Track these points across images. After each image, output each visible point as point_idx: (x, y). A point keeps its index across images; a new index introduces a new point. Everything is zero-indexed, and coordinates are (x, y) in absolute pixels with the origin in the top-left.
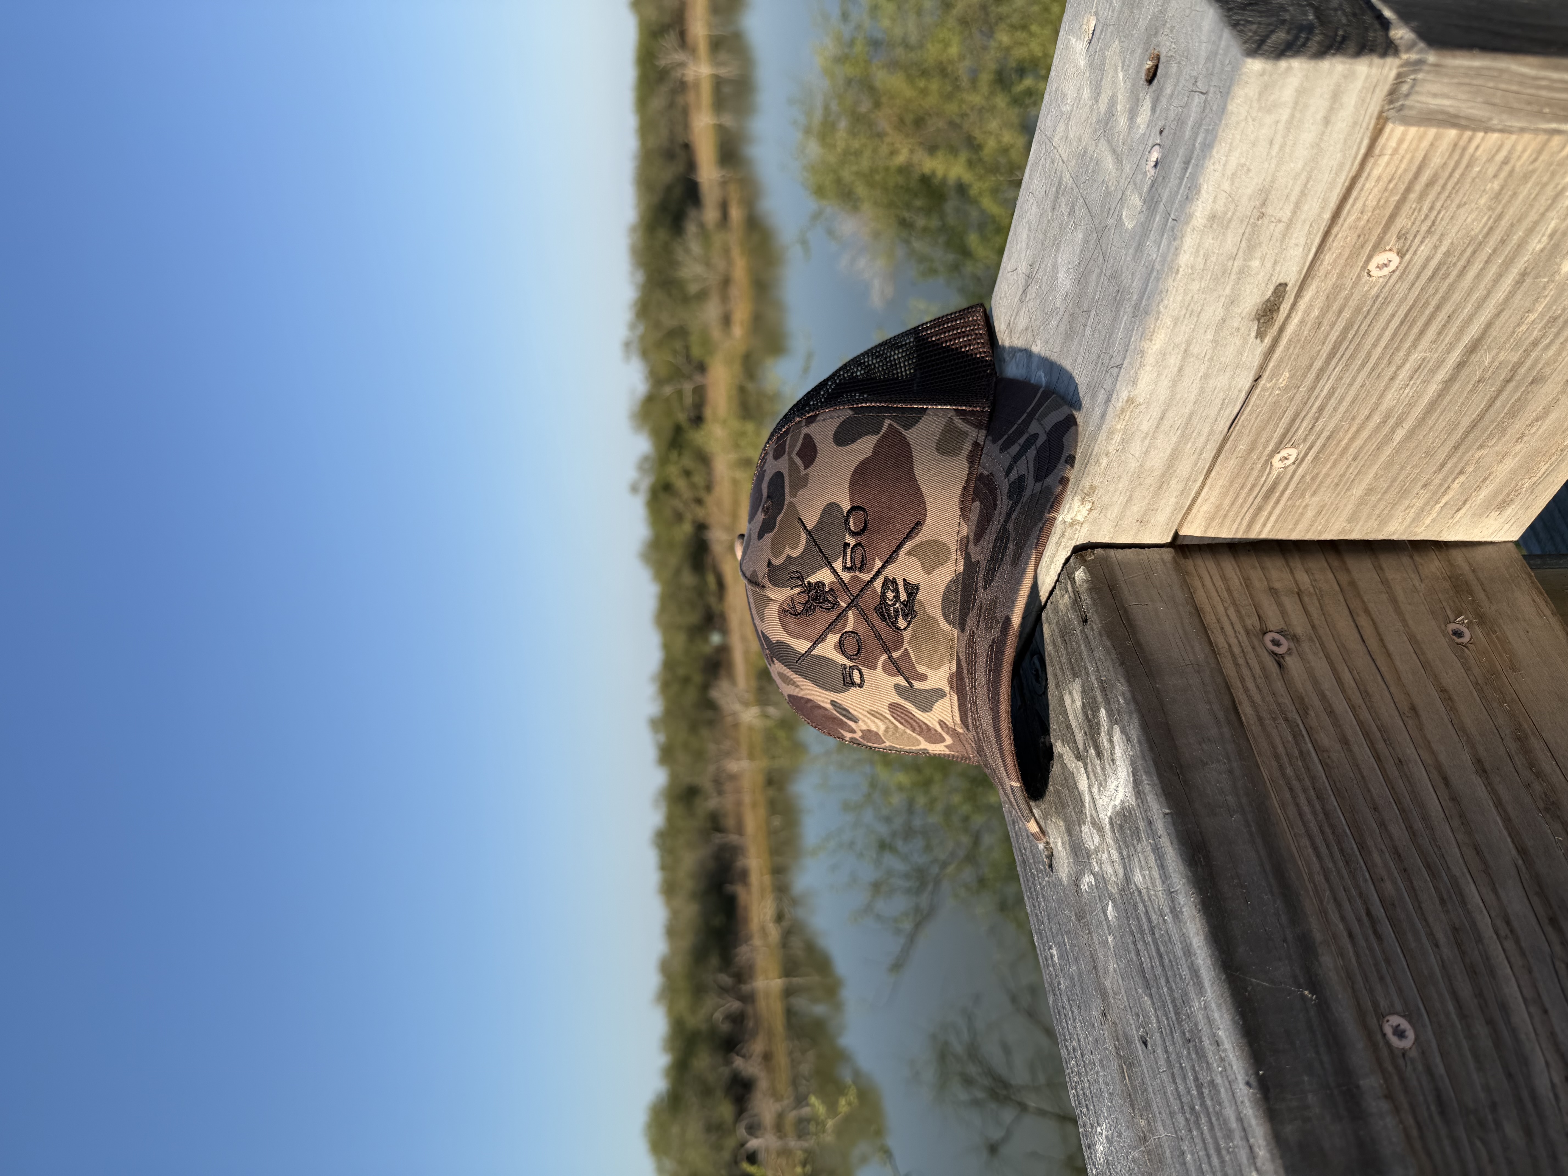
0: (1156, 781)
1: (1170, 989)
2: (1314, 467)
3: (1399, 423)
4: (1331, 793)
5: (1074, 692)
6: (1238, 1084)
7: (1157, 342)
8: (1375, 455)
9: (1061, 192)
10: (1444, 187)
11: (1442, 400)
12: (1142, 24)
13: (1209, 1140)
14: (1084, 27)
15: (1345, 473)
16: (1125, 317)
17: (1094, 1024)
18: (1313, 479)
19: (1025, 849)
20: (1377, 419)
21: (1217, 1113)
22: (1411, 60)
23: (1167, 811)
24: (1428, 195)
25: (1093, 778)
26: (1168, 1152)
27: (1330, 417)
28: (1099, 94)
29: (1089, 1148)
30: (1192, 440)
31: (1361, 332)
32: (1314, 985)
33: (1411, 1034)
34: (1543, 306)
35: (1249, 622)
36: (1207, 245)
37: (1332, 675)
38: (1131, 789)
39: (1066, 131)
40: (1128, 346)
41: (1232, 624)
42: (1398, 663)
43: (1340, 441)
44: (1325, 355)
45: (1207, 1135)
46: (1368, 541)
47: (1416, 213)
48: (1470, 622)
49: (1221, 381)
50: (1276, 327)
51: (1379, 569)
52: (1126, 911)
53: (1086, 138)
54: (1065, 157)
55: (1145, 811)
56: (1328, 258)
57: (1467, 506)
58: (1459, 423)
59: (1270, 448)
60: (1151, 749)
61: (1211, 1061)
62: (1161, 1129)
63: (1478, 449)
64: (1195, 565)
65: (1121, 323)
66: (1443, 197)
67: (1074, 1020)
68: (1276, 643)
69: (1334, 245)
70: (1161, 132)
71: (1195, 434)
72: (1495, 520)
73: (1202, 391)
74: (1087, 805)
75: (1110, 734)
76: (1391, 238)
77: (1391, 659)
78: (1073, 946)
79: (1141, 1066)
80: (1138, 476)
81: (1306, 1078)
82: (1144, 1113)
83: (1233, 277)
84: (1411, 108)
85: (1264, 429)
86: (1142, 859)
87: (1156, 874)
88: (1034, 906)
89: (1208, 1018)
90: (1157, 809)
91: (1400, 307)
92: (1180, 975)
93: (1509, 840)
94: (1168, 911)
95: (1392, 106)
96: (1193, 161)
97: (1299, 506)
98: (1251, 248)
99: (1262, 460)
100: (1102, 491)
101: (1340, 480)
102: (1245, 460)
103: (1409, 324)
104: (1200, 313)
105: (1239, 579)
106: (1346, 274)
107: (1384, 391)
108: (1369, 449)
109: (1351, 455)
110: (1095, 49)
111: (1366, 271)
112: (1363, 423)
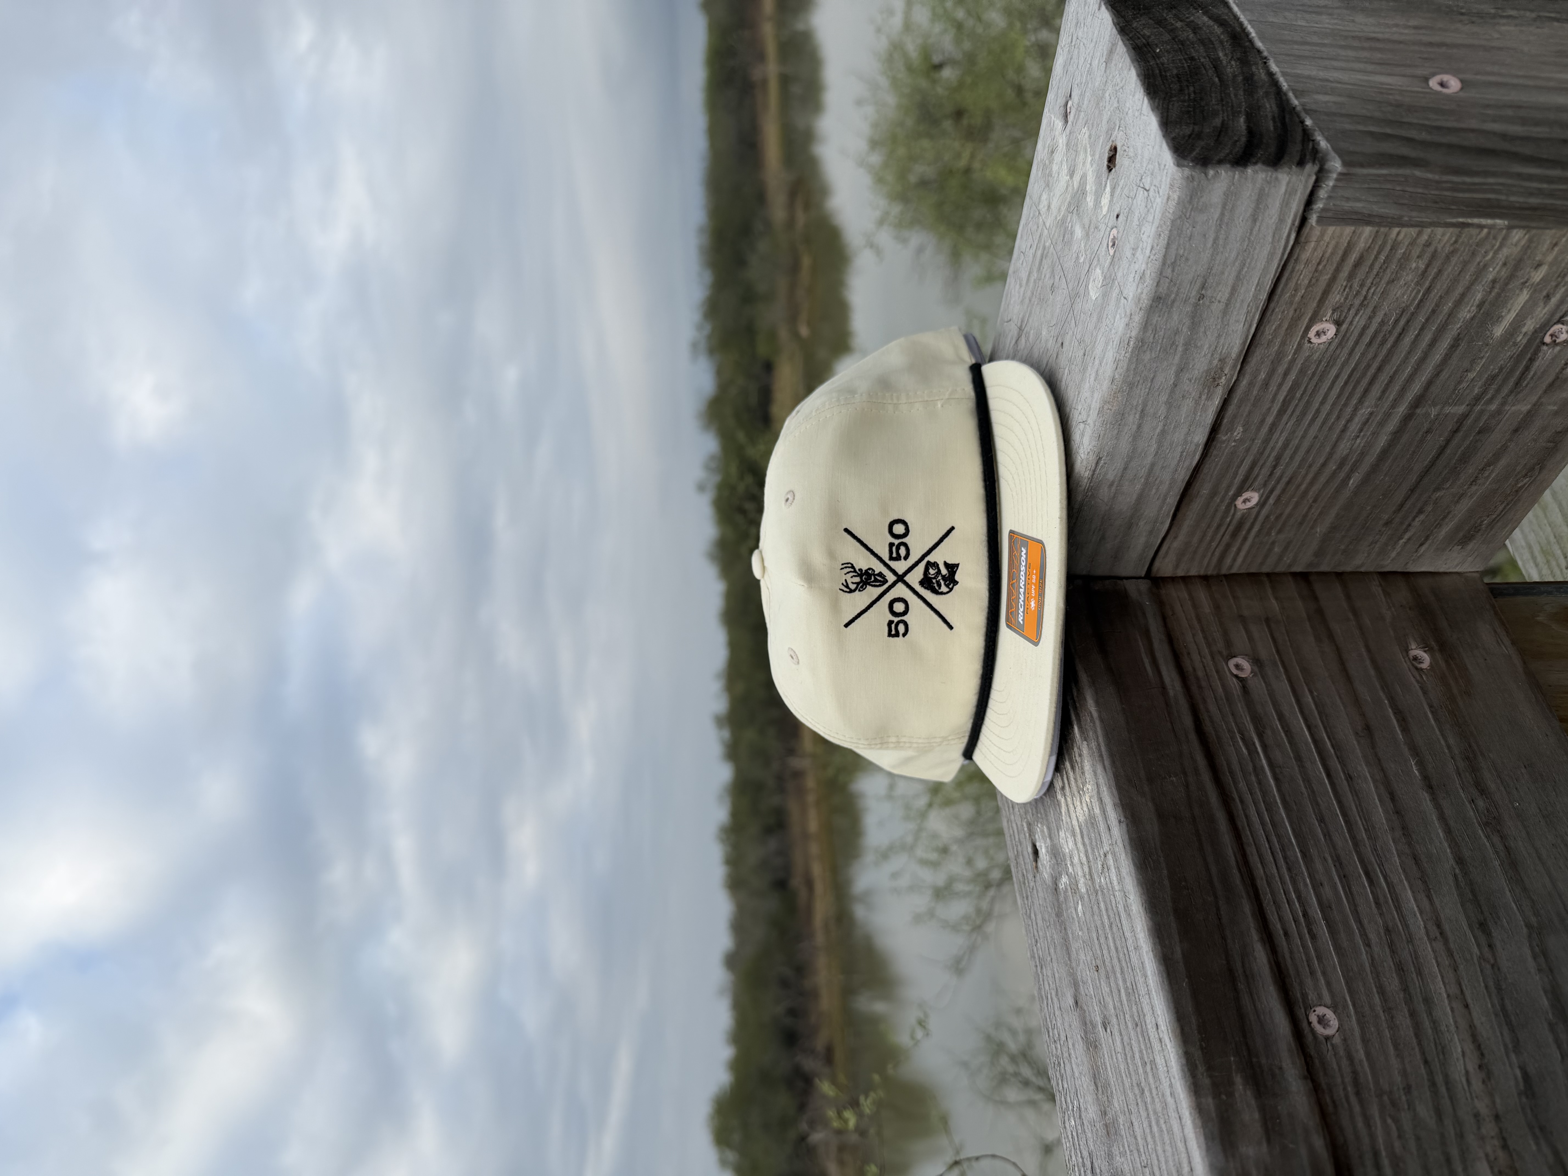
0: (1116, 793)
2: (1277, 508)
3: (1353, 470)
4: (1280, 805)
8: (1333, 499)
9: (1045, 255)
10: (1371, 267)
11: (1394, 449)
12: (1105, 116)
15: (1307, 513)
17: (1068, 1011)
18: (1277, 518)
21: (1157, 1089)
23: (1123, 819)
24: (1356, 274)
27: (1288, 465)
28: (1073, 172)
30: (1156, 488)
31: (1309, 391)
33: (1335, 1024)
34: (1480, 366)
35: (1215, 648)
37: (1292, 697)
38: (1096, 801)
39: (1048, 200)
41: (1200, 651)
42: (1357, 688)
43: (1300, 485)
44: (1276, 411)
45: (1149, 1107)
46: (1338, 572)
47: (1347, 290)
48: (1430, 650)
49: (1178, 437)
52: (1092, 910)
53: (1063, 209)
54: (1047, 223)
56: (1269, 330)
57: (1429, 542)
58: (1412, 469)
59: (1232, 492)
63: (1434, 491)
64: (1167, 594)
66: (1372, 276)
67: (1054, 1006)
68: (1240, 668)
69: (1273, 318)
70: (1117, 217)
71: (1157, 482)
72: (1459, 553)
73: (1161, 444)
74: (1063, 812)
75: (1081, 749)
76: (1327, 312)
77: (1351, 683)
79: (1103, 1048)
80: (1108, 519)
83: (1180, 349)
85: (1224, 476)
87: (1114, 875)
88: (1024, 902)
90: (1114, 818)
91: (1342, 370)
92: (1131, 966)
93: (1449, 851)
94: (1123, 909)
97: (1267, 542)
98: (1195, 325)
99: (1226, 502)
101: (1304, 520)
102: (1209, 502)
103: (1353, 384)
104: (1153, 379)
105: (1210, 607)
106: (1288, 342)
107: (1337, 441)
108: (1328, 493)
109: (1311, 498)
110: (1071, 131)
111: (1307, 338)
112: (1320, 470)
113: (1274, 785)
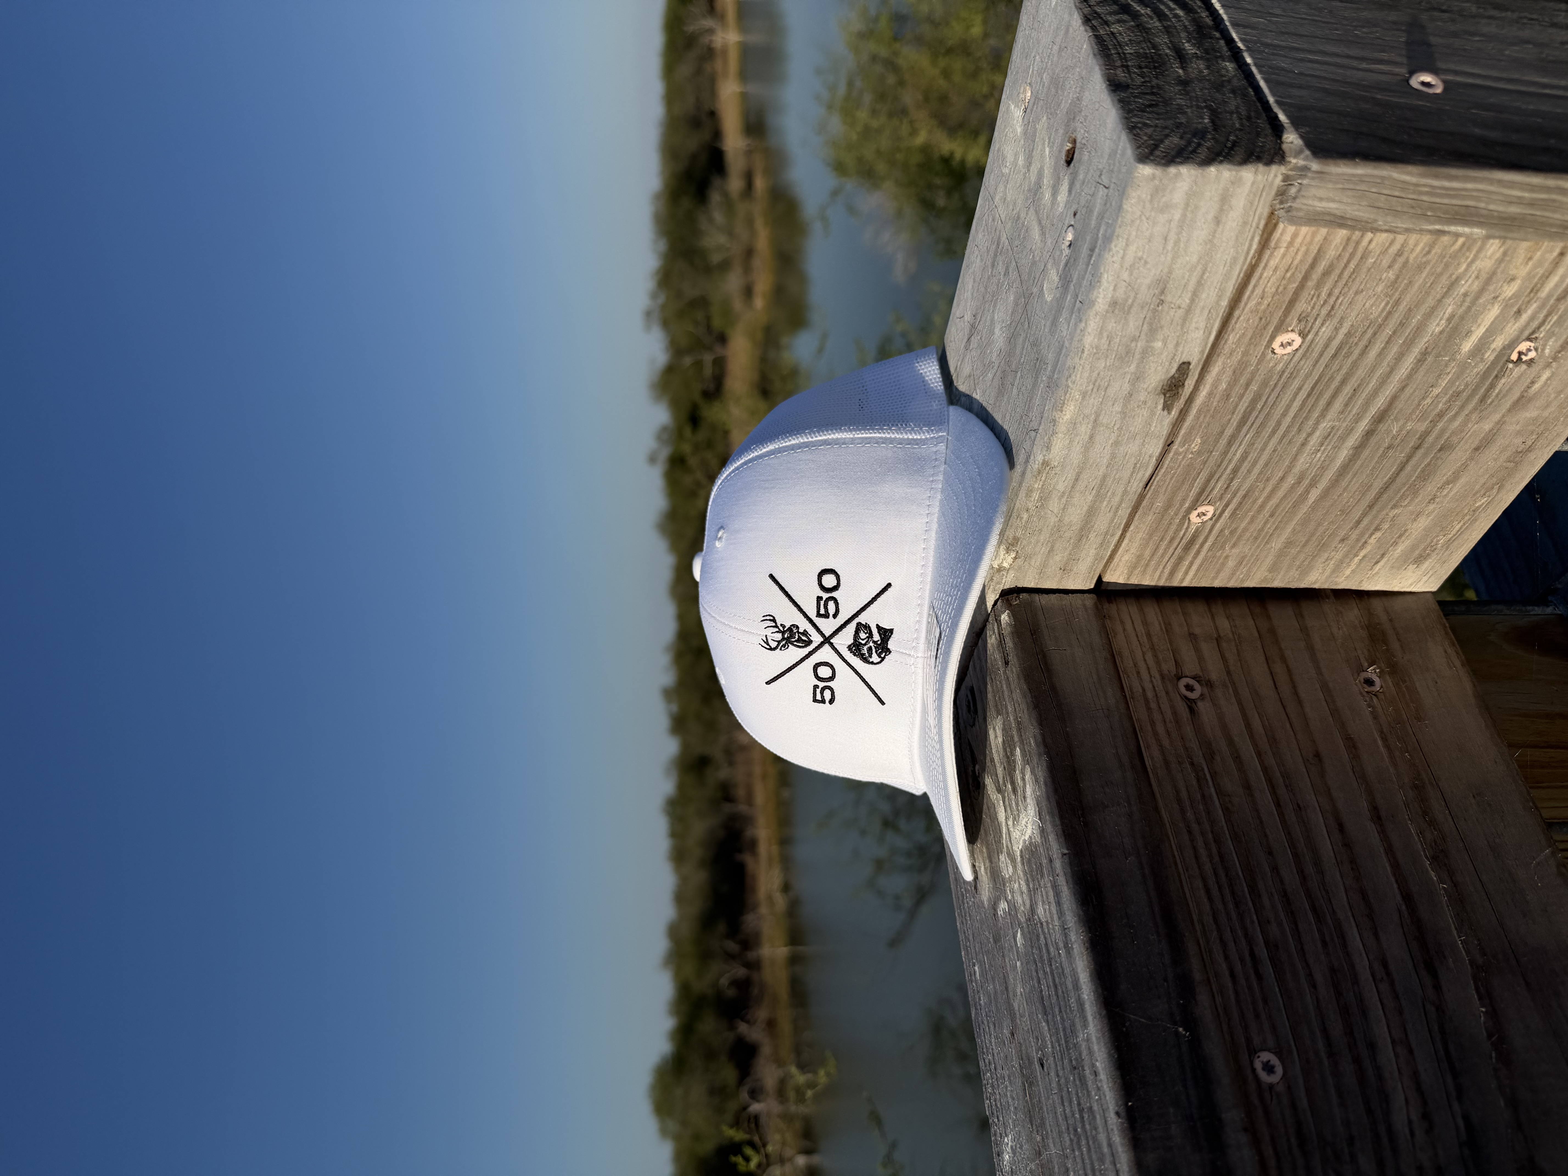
0: (1058, 822)
1: (1062, 1018)
2: (1232, 522)
3: (1313, 484)
4: (1228, 837)
5: (997, 728)
6: (1110, 1112)
7: (1068, 413)
8: (1291, 513)
9: (999, 251)
10: (1340, 276)
11: (1354, 465)
12: (1065, 106)
13: (1087, 1161)
14: (1022, 96)
15: (1263, 528)
16: (1042, 386)
17: (1004, 1042)
18: (1232, 533)
20: (1290, 480)
21: (1094, 1137)
22: (1299, 165)
23: (1066, 851)
24: (1325, 283)
25: (1009, 811)
26: (1057, 1167)
27: (1245, 478)
28: (1030, 163)
29: (998, 1155)
30: (1107, 499)
31: (1270, 403)
32: (1189, 1023)
33: (1279, 1070)
34: (1446, 382)
35: (1165, 667)
37: (1242, 721)
38: (1037, 827)
39: (1004, 192)
40: (1043, 412)
41: (1148, 668)
42: (1307, 710)
43: (1256, 499)
44: (1235, 424)
45: (1086, 1156)
46: (1290, 589)
47: (1315, 299)
48: (1382, 672)
49: (1133, 448)
51: (1300, 616)
52: (1031, 939)
53: (1020, 202)
54: (1003, 217)
55: (1048, 849)
56: (1232, 338)
57: (1385, 560)
58: (1371, 485)
59: (1187, 505)
60: (1056, 791)
61: (1090, 1089)
62: (1052, 1145)
63: (1392, 508)
64: (1117, 609)
65: (1039, 389)
66: (1340, 285)
67: (990, 1036)
68: (1189, 688)
69: (1237, 326)
70: (1075, 215)
71: (1109, 494)
72: (1414, 572)
73: (1114, 455)
74: (1004, 836)
75: (1023, 773)
76: (1293, 322)
77: (1302, 706)
78: (991, 965)
79: (1038, 1085)
80: (1058, 529)
81: (1172, 1110)
82: (1040, 1129)
83: (1137, 356)
84: (1298, 210)
85: (1179, 488)
86: (1044, 893)
87: (1054, 909)
88: (963, 923)
89: (1090, 1049)
90: (1057, 849)
91: (1306, 380)
92: (1070, 1006)
93: (1395, 886)
94: (1062, 945)
95: (1282, 206)
96: (1097, 250)
97: (1220, 557)
98: (1153, 332)
99: (1180, 516)
100: (1025, 542)
101: (1259, 534)
102: (1163, 516)
103: (1315, 397)
104: (1107, 388)
105: (1160, 624)
106: (1251, 352)
107: (1296, 455)
108: (1285, 507)
109: (1267, 512)
110: (1029, 120)
111: (1270, 349)
112: (1278, 484)
113: (1222, 814)
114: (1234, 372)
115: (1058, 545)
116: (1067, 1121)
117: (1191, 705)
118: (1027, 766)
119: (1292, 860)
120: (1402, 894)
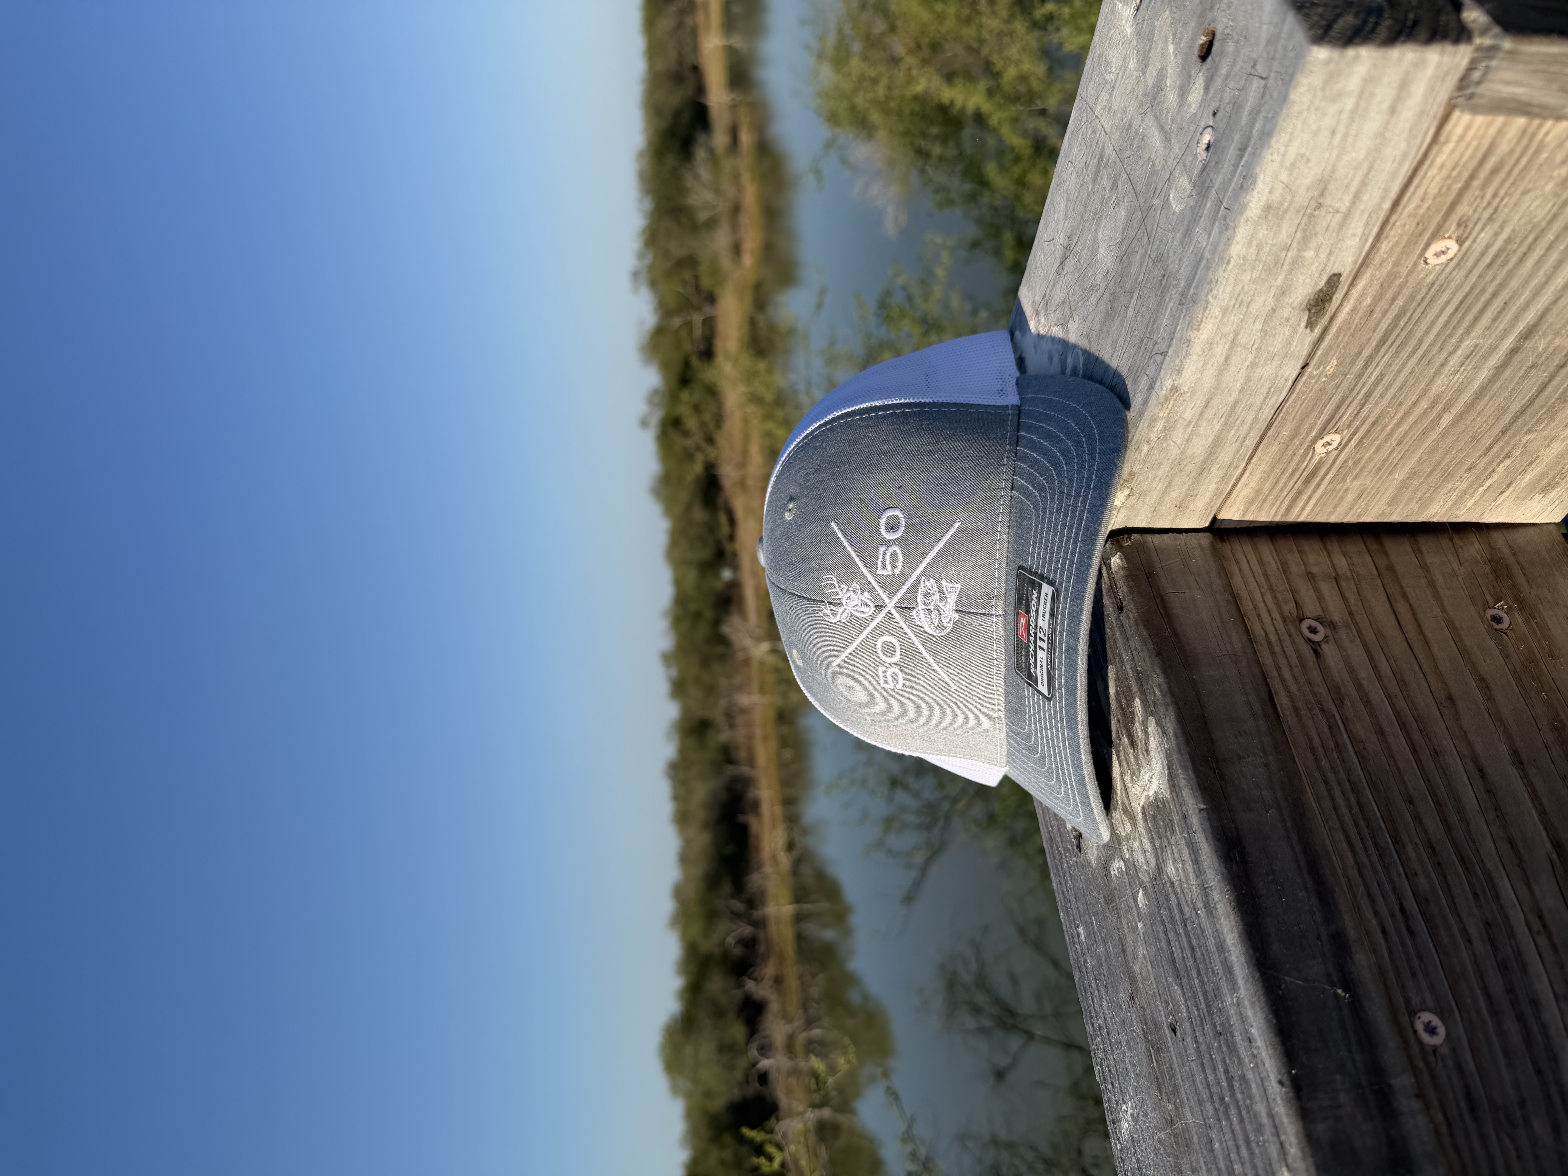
0: (1192, 776)
1: (1202, 982)
2: (1357, 452)
3: (1447, 408)
4: (1366, 786)
6: (1270, 1080)
7: (1205, 331)
8: (1420, 440)
9: (1103, 164)
10: (1509, 174)
11: (1493, 386)
13: (1239, 1132)
15: (1388, 457)
16: (1171, 304)
17: (1121, 1006)
18: (1355, 464)
19: (1051, 826)
20: (1424, 405)
21: (1248, 1107)
22: (1485, 46)
23: (1203, 806)
24: (1491, 183)
25: (1125, 766)
26: (1195, 1137)
27: (1377, 403)
28: (1146, 66)
29: (1114, 1123)
30: (1236, 428)
31: (1414, 319)
32: (1348, 984)
33: (1442, 1031)
35: (1285, 609)
36: (1261, 236)
37: (1368, 664)
38: (1166, 782)
39: (1109, 100)
40: (1174, 333)
41: (1269, 610)
42: (1435, 650)
43: (1386, 426)
44: (1374, 343)
45: (1237, 1128)
46: (1407, 523)
47: (1478, 201)
48: (1510, 608)
49: (1268, 370)
50: (1327, 317)
51: (1418, 552)
52: (1157, 900)
53: (1131, 110)
54: (1108, 127)
55: (1180, 805)
56: (1384, 246)
57: (1511, 489)
58: (1508, 408)
59: (1314, 434)
60: (1187, 742)
61: (1242, 1056)
62: (1189, 1115)
63: (1526, 433)
64: (1232, 549)
65: (1166, 309)
66: (1508, 184)
67: (1101, 999)
68: (1313, 630)
69: (1394, 232)
70: (1214, 114)
71: (1238, 422)
72: (1539, 502)
73: (1248, 379)
74: (1119, 792)
75: (1144, 724)
76: (1451, 227)
77: (1429, 647)
78: (1101, 927)
79: (1170, 1052)
80: (1179, 463)
81: (1338, 1077)
82: (1171, 1097)
83: (1286, 267)
84: (1482, 96)
85: (1308, 416)
86: (1175, 851)
87: (1189, 867)
88: (1061, 884)
89: (1241, 1014)
90: (1192, 804)
91: (1454, 295)
92: (1212, 969)
93: (1544, 833)
94: (1202, 905)
95: (1461, 94)
96: (1249, 149)
97: (1340, 490)
98: (1306, 239)
99: (1305, 446)
100: (1141, 478)
101: (1383, 465)
102: (1288, 446)
103: (1463, 311)
104: (1250, 303)
105: (1276, 563)
106: (1402, 262)
107: (1434, 377)
108: (1414, 435)
109: (1395, 440)
110: (1144, 17)
111: (1423, 259)
112: (1410, 409)
113: (1358, 764)
114: (1382, 285)
115: (1177, 481)
116: (1210, 1089)
117: (1315, 648)
118: (1151, 718)
119: (1434, 809)
120: (1552, 842)
